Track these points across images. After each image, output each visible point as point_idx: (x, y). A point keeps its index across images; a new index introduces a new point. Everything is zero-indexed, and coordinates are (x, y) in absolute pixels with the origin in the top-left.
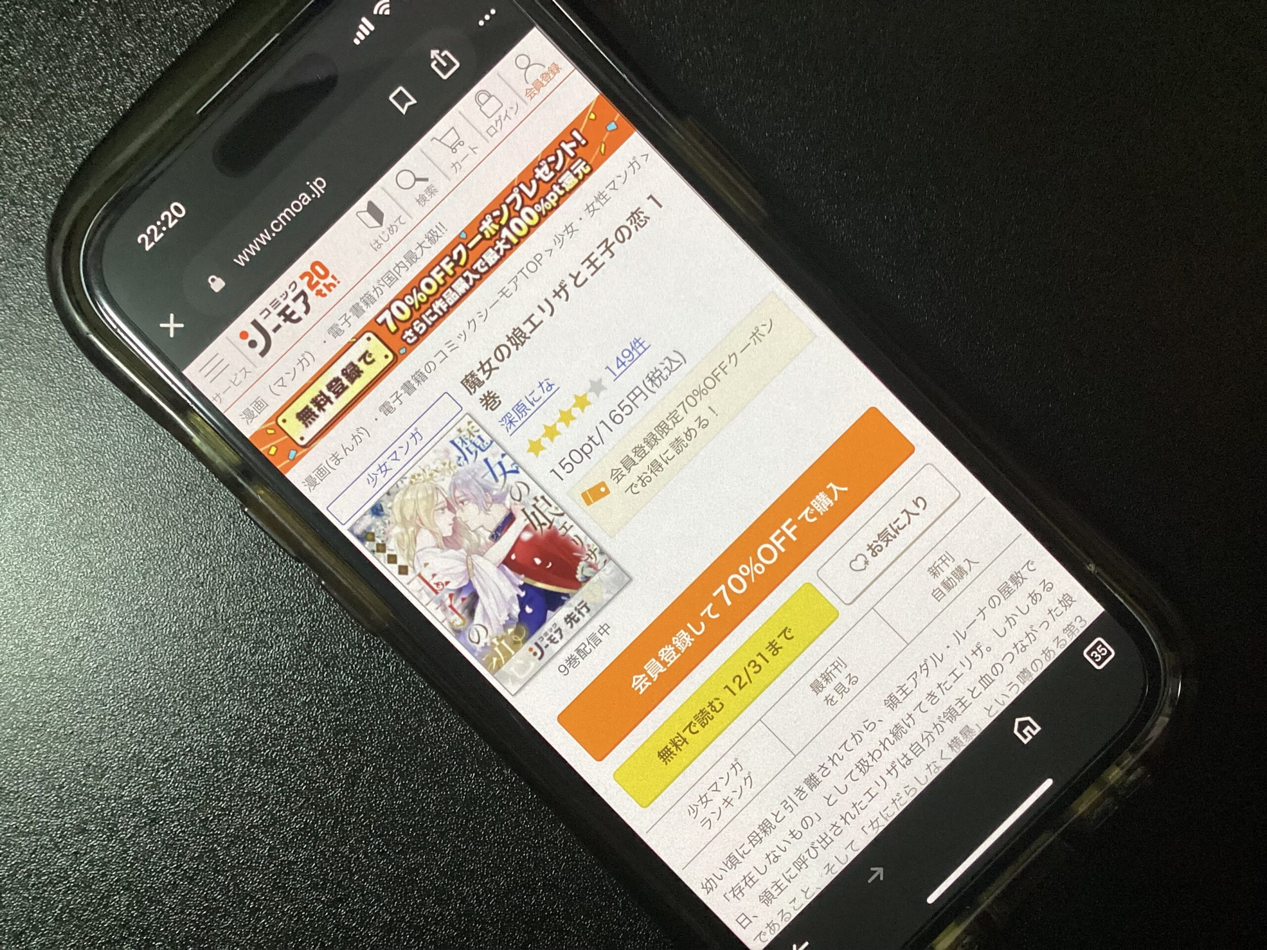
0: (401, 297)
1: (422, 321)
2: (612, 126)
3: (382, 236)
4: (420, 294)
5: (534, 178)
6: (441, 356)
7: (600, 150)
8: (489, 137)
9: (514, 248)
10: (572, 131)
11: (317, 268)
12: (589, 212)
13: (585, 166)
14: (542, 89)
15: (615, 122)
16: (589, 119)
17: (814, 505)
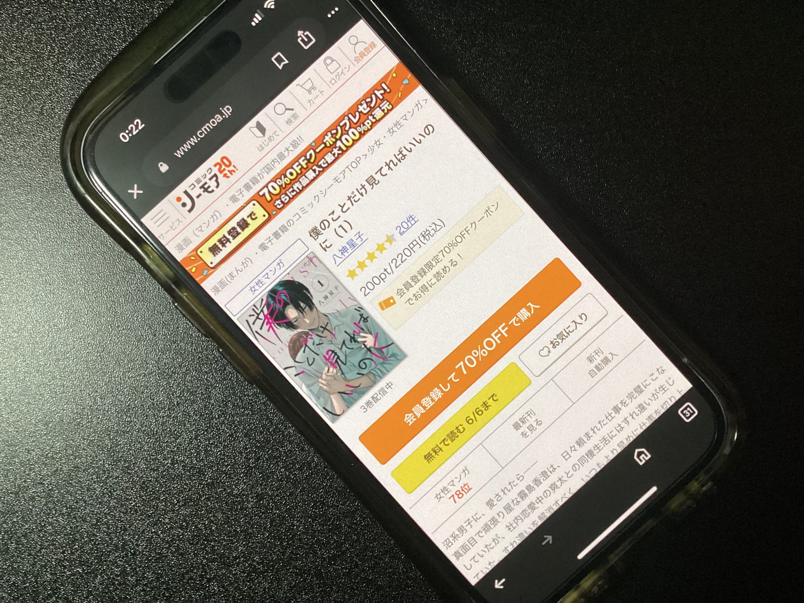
0: (274, 180)
1: (287, 195)
2: (406, 82)
3: (264, 142)
4: (286, 179)
5: (358, 111)
6: (297, 216)
7: (398, 96)
8: (331, 86)
9: (344, 153)
10: (382, 83)
11: (225, 160)
12: (390, 133)
13: (388, 105)
14: (365, 57)
15: (408, 79)
16: (392, 76)
17: (519, 316)
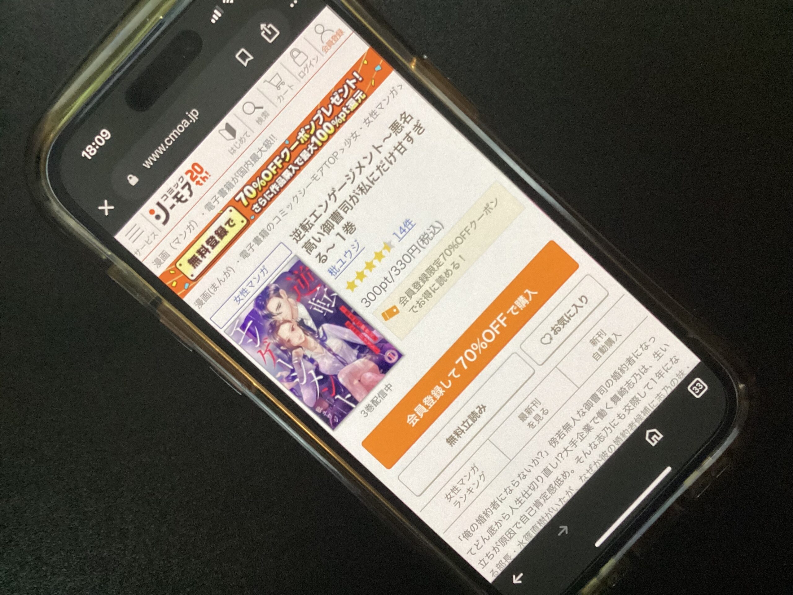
0: (249, 183)
1: (264, 198)
2: (378, 68)
3: (235, 144)
4: (262, 181)
5: (330, 103)
6: (277, 219)
7: (371, 84)
8: (300, 79)
9: (320, 148)
10: (353, 72)
11: (196, 167)
12: (366, 124)
13: (362, 94)
14: (332, 46)
15: (381, 66)
16: (363, 64)
17: (517, 304)
